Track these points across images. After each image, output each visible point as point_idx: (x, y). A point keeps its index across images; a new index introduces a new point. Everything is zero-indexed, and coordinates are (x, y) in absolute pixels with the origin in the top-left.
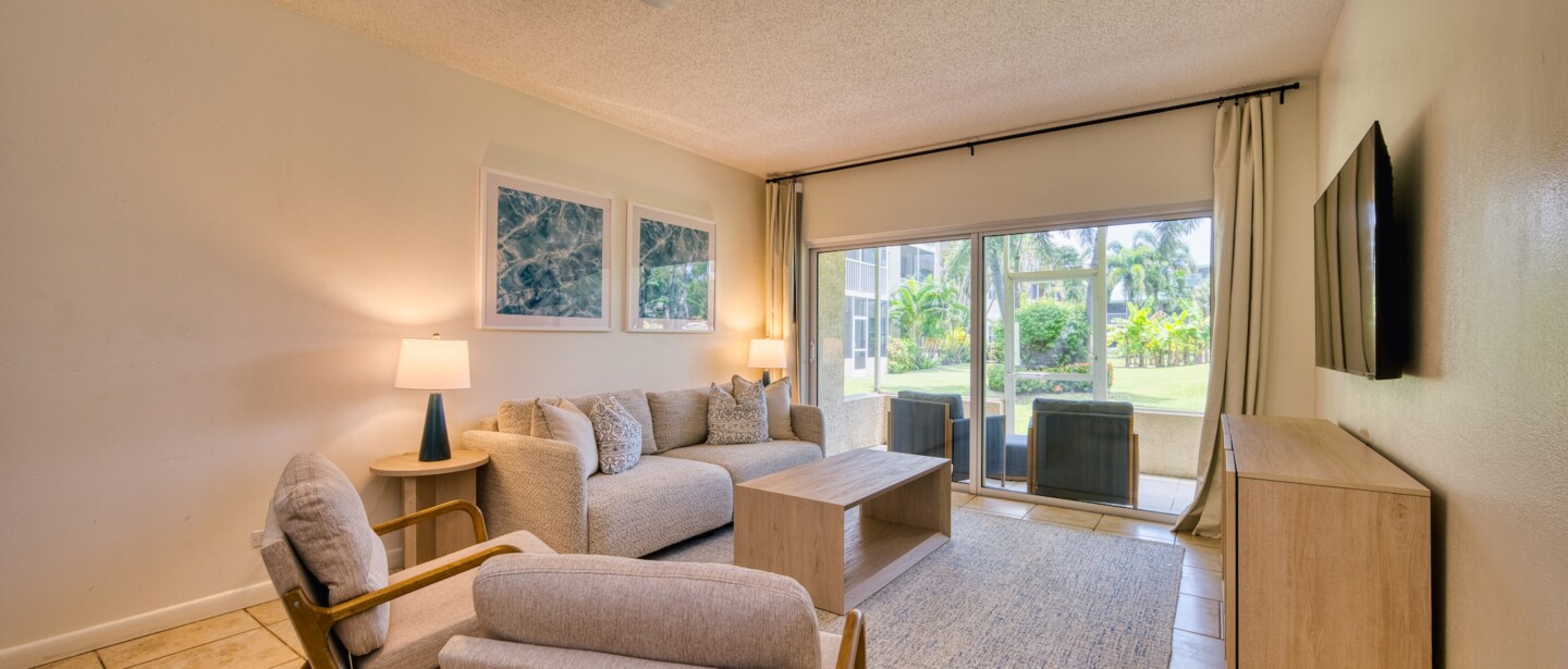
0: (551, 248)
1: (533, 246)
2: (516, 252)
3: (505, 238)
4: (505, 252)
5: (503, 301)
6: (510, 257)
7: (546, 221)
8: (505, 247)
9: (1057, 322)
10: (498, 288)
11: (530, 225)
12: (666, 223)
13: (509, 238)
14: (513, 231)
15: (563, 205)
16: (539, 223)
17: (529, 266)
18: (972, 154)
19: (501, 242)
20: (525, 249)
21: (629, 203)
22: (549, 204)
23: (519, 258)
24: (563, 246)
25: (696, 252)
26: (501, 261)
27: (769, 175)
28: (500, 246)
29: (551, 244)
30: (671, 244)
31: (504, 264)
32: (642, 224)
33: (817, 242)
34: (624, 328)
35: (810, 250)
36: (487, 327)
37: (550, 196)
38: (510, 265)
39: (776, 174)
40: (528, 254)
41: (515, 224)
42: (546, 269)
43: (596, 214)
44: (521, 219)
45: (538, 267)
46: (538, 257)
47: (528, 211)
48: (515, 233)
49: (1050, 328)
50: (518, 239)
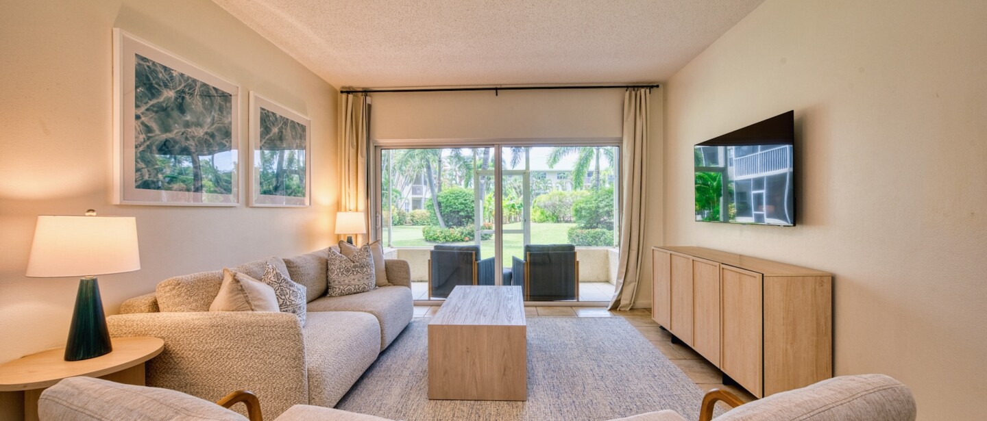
0: (187, 125)
1: (171, 121)
2: (154, 126)
3: (143, 109)
4: (143, 123)
5: (142, 175)
6: (148, 129)
7: (183, 98)
8: (143, 119)
9: (465, 200)
10: (136, 161)
11: (168, 99)
12: (279, 114)
13: (147, 110)
14: (151, 103)
15: (198, 85)
16: (176, 99)
17: (167, 141)
18: (497, 95)
19: (139, 113)
20: (163, 124)
21: (251, 93)
22: (186, 81)
23: (157, 132)
24: (199, 125)
25: (298, 141)
26: (140, 133)
27: (343, 87)
28: (138, 117)
29: (187, 121)
30: (282, 132)
31: (142, 137)
32: (261, 113)
33: (382, 141)
34: (247, 203)
35: (375, 146)
36: (126, 202)
37: (187, 74)
38: (149, 138)
39: (349, 88)
40: (166, 129)
41: (153, 96)
42: (183, 146)
43: (226, 97)
44: (159, 93)
45: (176, 142)
46: (175, 133)
47: (166, 86)
48: (153, 106)
49: (461, 204)
50: (157, 112)
